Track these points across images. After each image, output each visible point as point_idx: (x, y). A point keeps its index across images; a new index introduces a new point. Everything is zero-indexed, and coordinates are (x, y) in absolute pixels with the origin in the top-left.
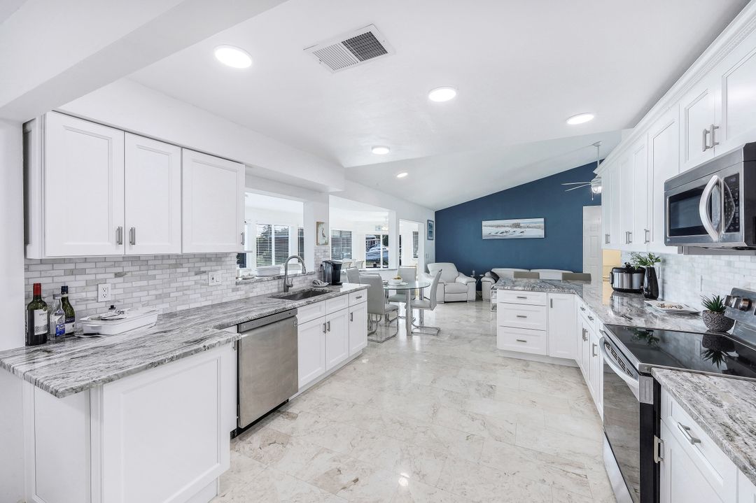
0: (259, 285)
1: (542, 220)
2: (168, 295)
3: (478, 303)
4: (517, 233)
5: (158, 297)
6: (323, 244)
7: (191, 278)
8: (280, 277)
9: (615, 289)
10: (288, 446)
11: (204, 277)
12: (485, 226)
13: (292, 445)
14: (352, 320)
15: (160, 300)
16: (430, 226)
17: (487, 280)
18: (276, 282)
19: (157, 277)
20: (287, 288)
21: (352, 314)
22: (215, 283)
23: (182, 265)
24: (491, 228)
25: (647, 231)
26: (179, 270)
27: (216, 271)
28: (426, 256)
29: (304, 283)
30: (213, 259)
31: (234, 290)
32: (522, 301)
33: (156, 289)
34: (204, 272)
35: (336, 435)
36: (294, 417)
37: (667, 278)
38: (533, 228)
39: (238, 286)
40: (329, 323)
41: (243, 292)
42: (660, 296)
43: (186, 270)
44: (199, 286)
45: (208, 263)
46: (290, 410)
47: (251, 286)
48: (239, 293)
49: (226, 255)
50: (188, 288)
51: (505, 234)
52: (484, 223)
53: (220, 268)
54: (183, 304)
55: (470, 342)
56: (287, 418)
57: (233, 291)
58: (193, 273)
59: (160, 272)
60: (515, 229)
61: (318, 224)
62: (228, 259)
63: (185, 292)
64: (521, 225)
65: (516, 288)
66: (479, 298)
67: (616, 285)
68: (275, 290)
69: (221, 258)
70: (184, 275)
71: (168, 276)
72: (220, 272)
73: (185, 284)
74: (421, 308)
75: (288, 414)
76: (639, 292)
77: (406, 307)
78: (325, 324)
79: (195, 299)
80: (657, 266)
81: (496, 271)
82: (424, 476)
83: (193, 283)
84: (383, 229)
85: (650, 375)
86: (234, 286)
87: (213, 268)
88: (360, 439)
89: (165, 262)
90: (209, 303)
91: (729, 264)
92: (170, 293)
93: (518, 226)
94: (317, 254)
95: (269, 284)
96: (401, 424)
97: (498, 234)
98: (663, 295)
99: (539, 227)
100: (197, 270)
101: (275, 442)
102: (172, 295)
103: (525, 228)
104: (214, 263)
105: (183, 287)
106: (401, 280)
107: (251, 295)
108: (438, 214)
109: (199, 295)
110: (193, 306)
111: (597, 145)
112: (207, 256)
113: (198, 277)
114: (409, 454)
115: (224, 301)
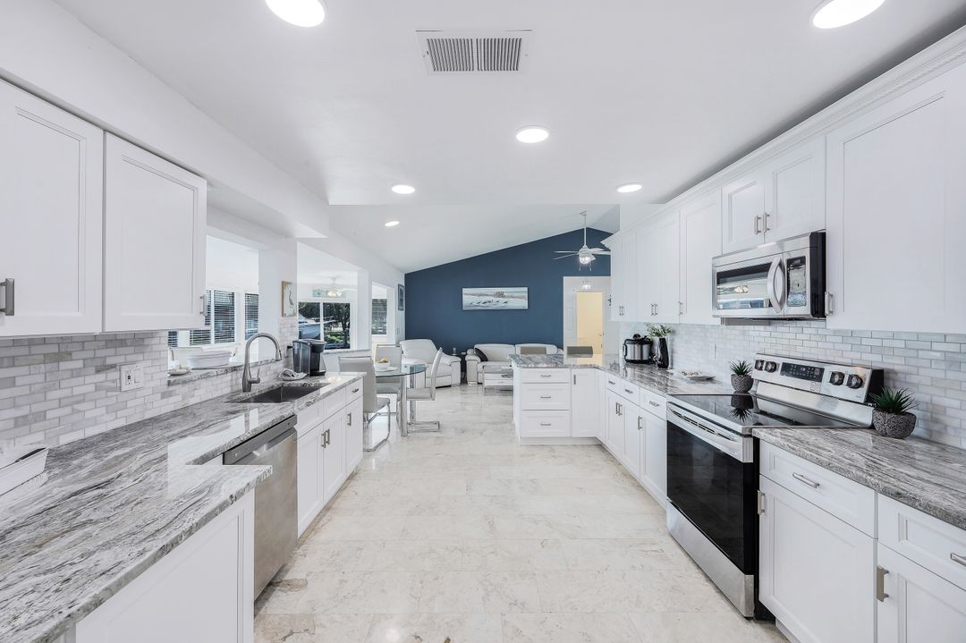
0: (203, 383)
1: (526, 289)
2: (42, 416)
3: (463, 387)
4: (500, 304)
5: (19, 422)
6: (290, 316)
7: (89, 379)
8: (235, 369)
9: (628, 361)
10: (318, 631)
11: (113, 375)
12: (466, 294)
13: (324, 627)
14: (350, 424)
15: (26, 428)
16: (400, 292)
17: (471, 358)
18: (228, 377)
19: (19, 381)
20: (247, 386)
21: (350, 415)
22: (133, 386)
23: (70, 354)
24: (473, 297)
25: (681, 304)
26: (64, 365)
27: (133, 363)
28: (398, 331)
29: (266, 375)
30: (128, 342)
31: (164, 395)
32: (546, 380)
33: (15, 406)
34: (113, 366)
35: (383, 591)
36: (303, 585)
37: (675, 348)
38: (516, 298)
39: (171, 388)
40: (328, 431)
41: (179, 398)
42: (670, 366)
43: (79, 364)
44: (103, 393)
45: (120, 350)
46: (288, 577)
47: (191, 385)
48: (172, 400)
49: (151, 334)
50: (83, 399)
51: (488, 304)
52: (465, 291)
53: (140, 357)
54: (72, 431)
55: (482, 434)
56: (290, 590)
57: (162, 398)
58: (92, 370)
59: (24, 370)
60: (498, 299)
61: (284, 284)
62: (155, 341)
63: (76, 407)
64: (505, 294)
65: (539, 366)
66: (464, 381)
67: (629, 357)
68: (227, 391)
69: (143, 339)
70: (75, 373)
71: (40, 378)
72: (141, 365)
73: (77, 391)
74: (413, 399)
75: (289, 583)
76: (649, 362)
77: (399, 399)
78: (324, 435)
79: (95, 418)
80: (668, 337)
81: (482, 347)
82: (523, 604)
83: (92, 388)
84: (330, 294)
85: (750, 436)
86: (165, 388)
87: (130, 358)
88: (420, 585)
89: (35, 350)
90: (121, 423)
91: (744, 333)
92: (45, 412)
93: (501, 295)
94: (283, 330)
95: (217, 381)
96: (460, 550)
97: (481, 304)
98: (672, 364)
99: (523, 297)
100: (99, 363)
101: (292, 633)
102: (50, 415)
103: (508, 297)
104: (131, 349)
105: (73, 396)
106: (389, 364)
107: (192, 401)
108: (409, 277)
109: (103, 410)
110: (92, 431)
111: (583, 214)
112: (118, 338)
113: (101, 377)
114: (491, 585)
115: (147, 416)
